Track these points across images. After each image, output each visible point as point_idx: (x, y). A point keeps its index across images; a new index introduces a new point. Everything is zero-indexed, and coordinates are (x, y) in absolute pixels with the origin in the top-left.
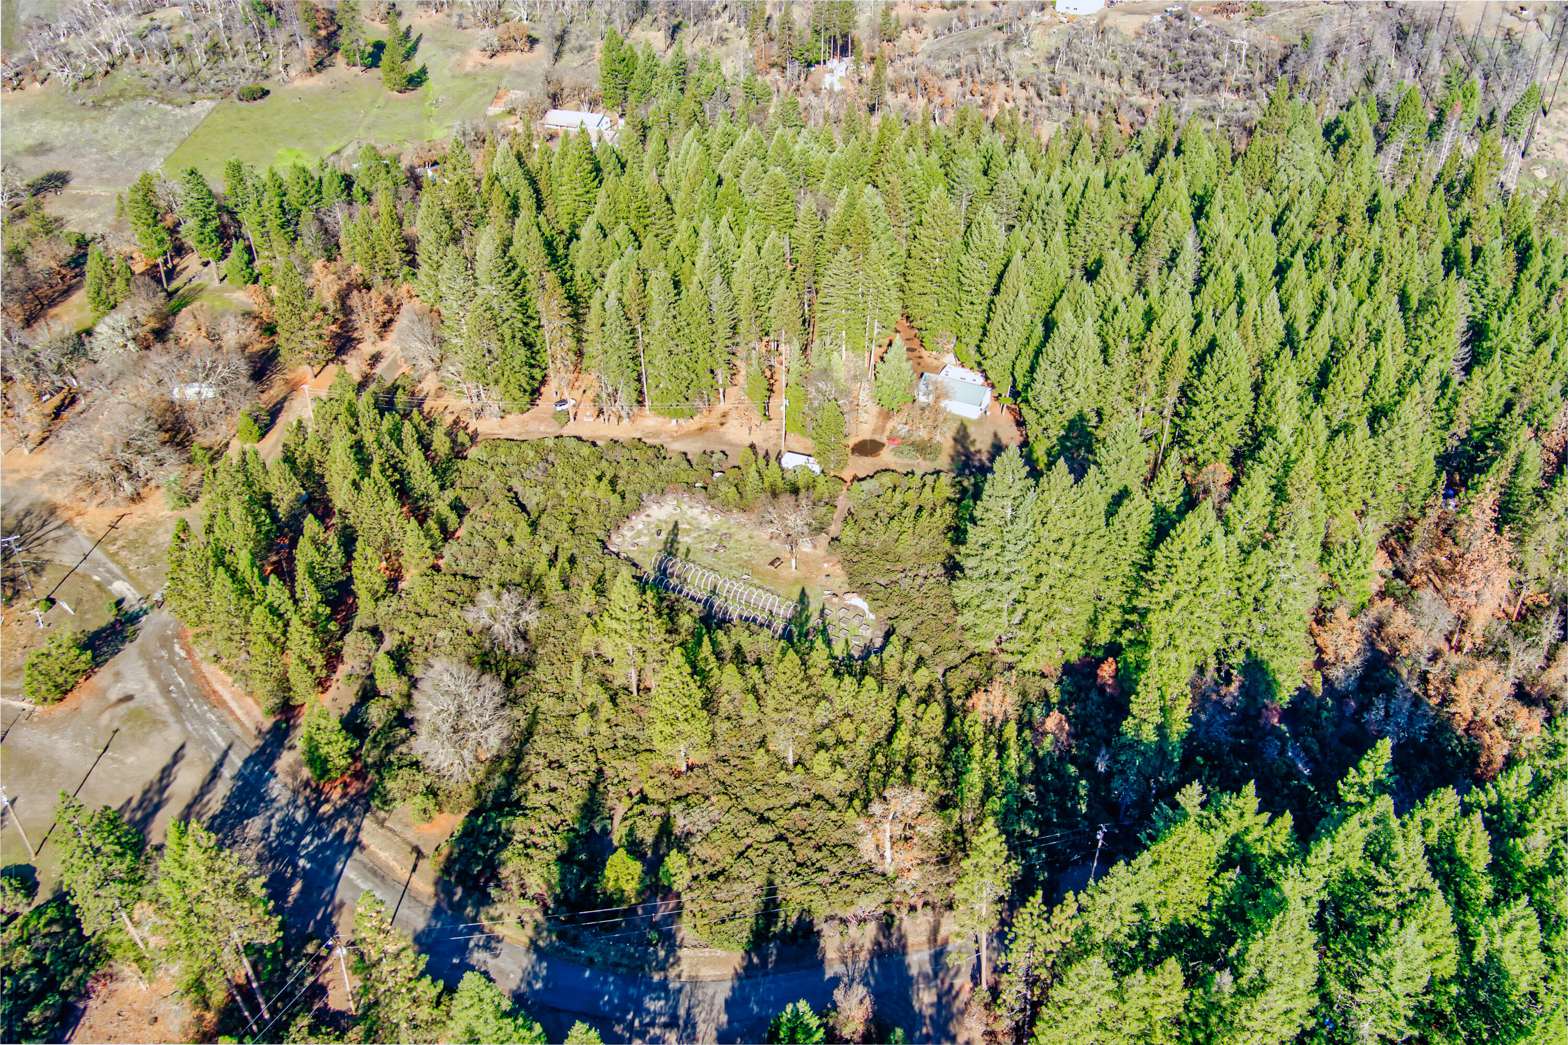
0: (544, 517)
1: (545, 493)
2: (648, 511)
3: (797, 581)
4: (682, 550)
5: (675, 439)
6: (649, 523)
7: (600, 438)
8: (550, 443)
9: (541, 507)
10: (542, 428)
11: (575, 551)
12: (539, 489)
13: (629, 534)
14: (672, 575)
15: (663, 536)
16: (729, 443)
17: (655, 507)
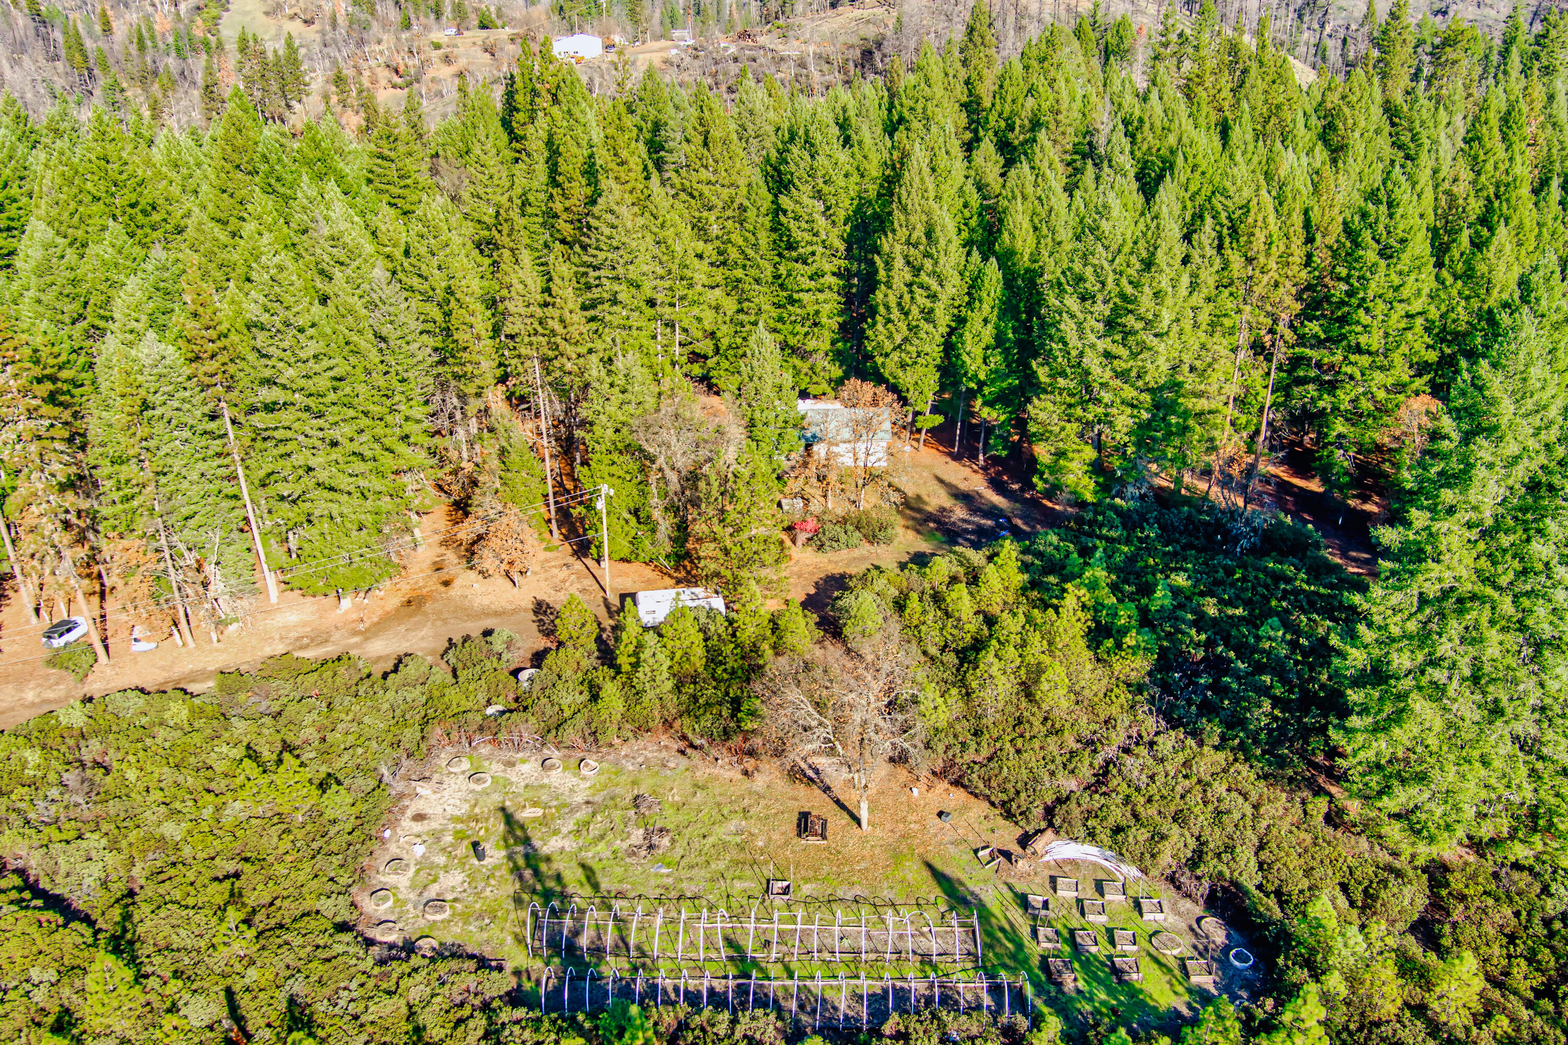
0: (142, 911)
1: (114, 846)
2: (415, 807)
3: (896, 856)
4: (573, 877)
5: (369, 634)
6: (437, 836)
7: (193, 677)
8: (76, 717)
9: (118, 888)
10: (30, 695)
11: (298, 987)
12: (94, 841)
13: (402, 881)
14: (598, 951)
15: (496, 855)
16: (486, 613)
17: (423, 789)
